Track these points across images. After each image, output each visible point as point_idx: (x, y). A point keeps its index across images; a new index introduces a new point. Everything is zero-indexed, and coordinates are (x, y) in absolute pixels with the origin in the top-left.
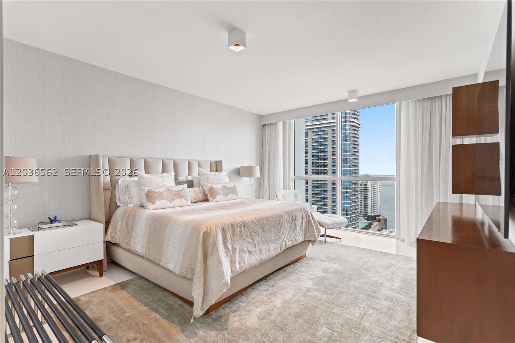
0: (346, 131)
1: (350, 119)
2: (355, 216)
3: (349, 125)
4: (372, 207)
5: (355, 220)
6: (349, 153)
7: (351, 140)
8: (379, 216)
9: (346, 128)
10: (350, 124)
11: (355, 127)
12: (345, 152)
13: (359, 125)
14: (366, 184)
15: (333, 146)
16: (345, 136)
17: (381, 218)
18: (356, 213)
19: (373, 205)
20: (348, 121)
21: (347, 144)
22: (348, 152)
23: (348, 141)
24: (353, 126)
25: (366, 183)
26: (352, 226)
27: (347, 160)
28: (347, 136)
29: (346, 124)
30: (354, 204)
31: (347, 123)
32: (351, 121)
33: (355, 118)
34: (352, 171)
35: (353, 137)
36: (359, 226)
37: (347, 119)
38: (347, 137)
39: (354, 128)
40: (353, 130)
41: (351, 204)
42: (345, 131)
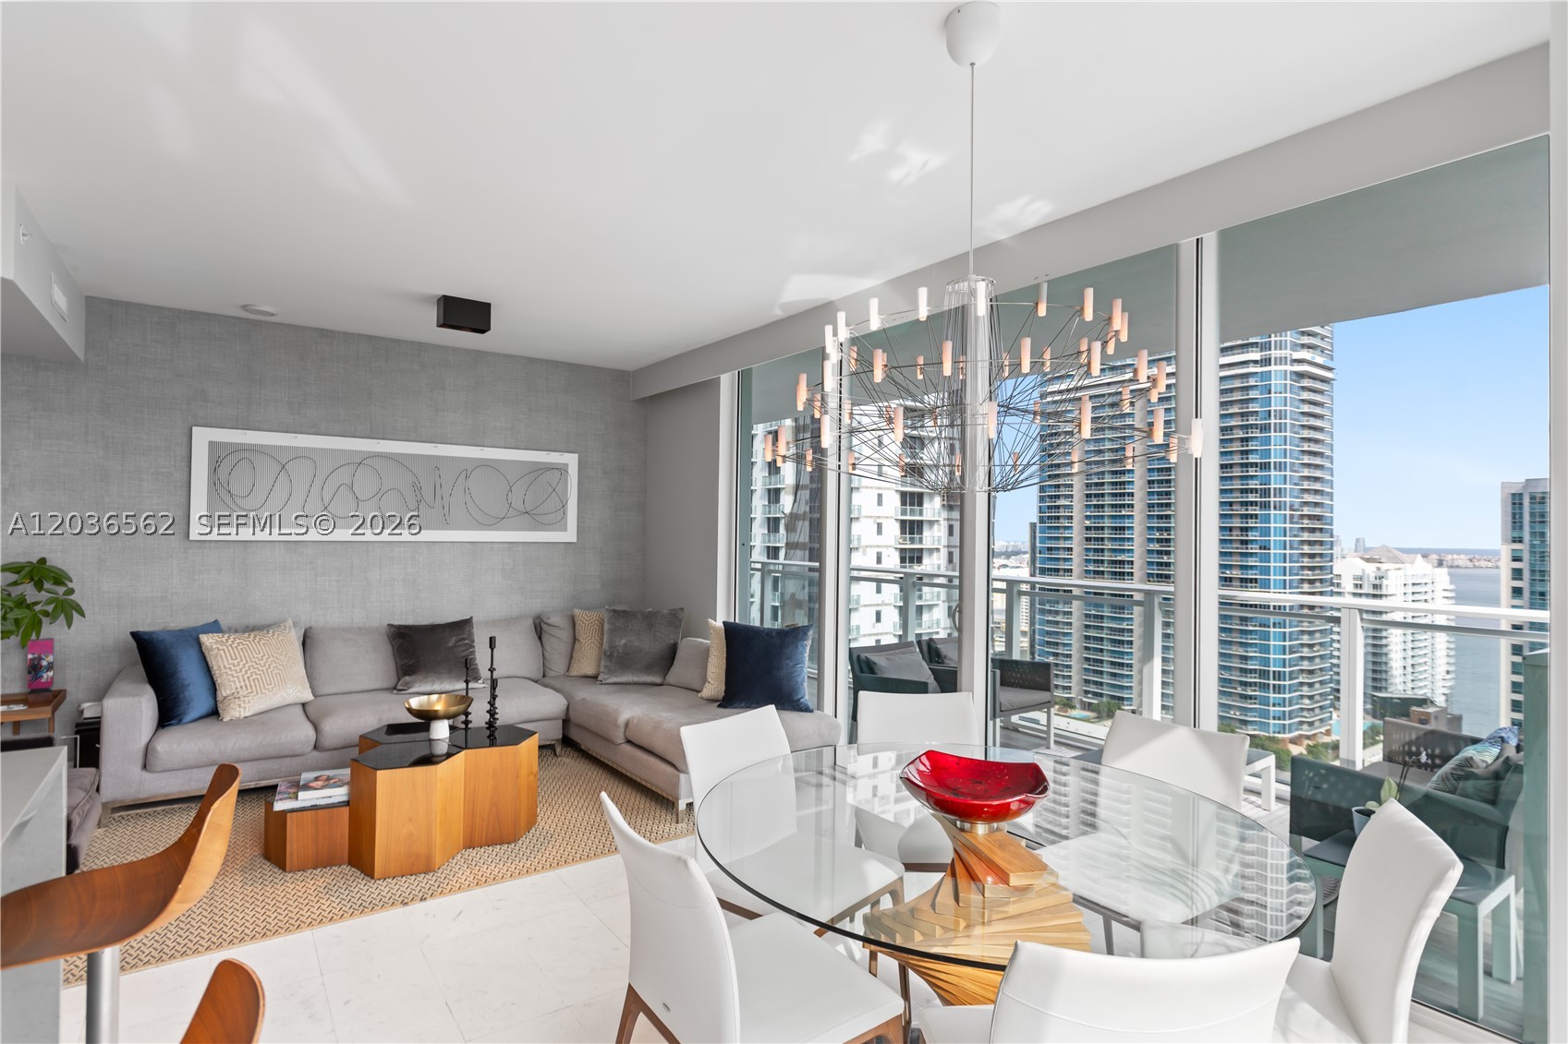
0: (1273, 395)
1: (1288, 351)
2: (1311, 698)
3: (1286, 371)
4: (1409, 669)
5: (1312, 709)
6: (1285, 471)
7: (1293, 425)
8: (1423, 702)
9: (1273, 382)
10: (1289, 368)
11: (1310, 378)
12: (1270, 468)
13: (1330, 369)
14: (1378, 582)
15: (1224, 447)
16: (1270, 411)
17: (1431, 710)
18: (1317, 686)
19: (1410, 661)
20: (1281, 361)
21: (1275, 441)
22: (1280, 466)
23: (1280, 428)
24: (1301, 375)
25: (1381, 578)
26: (1297, 730)
27: (1275, 496)
28: (1275, 411)
29: (1273, 368)
30: (1306, 652)
31: (1276, 364)
32: (1294, 358)
33: (1310, 347)
34: (1295, 536)
35: (1302, 413)
36: (1333, 731)
37: (1278, 352)
38: (1275, 416)
39: (1306, 383)
40: (1303, 388)
41: (1295, 652)
42: (1270, 393)
